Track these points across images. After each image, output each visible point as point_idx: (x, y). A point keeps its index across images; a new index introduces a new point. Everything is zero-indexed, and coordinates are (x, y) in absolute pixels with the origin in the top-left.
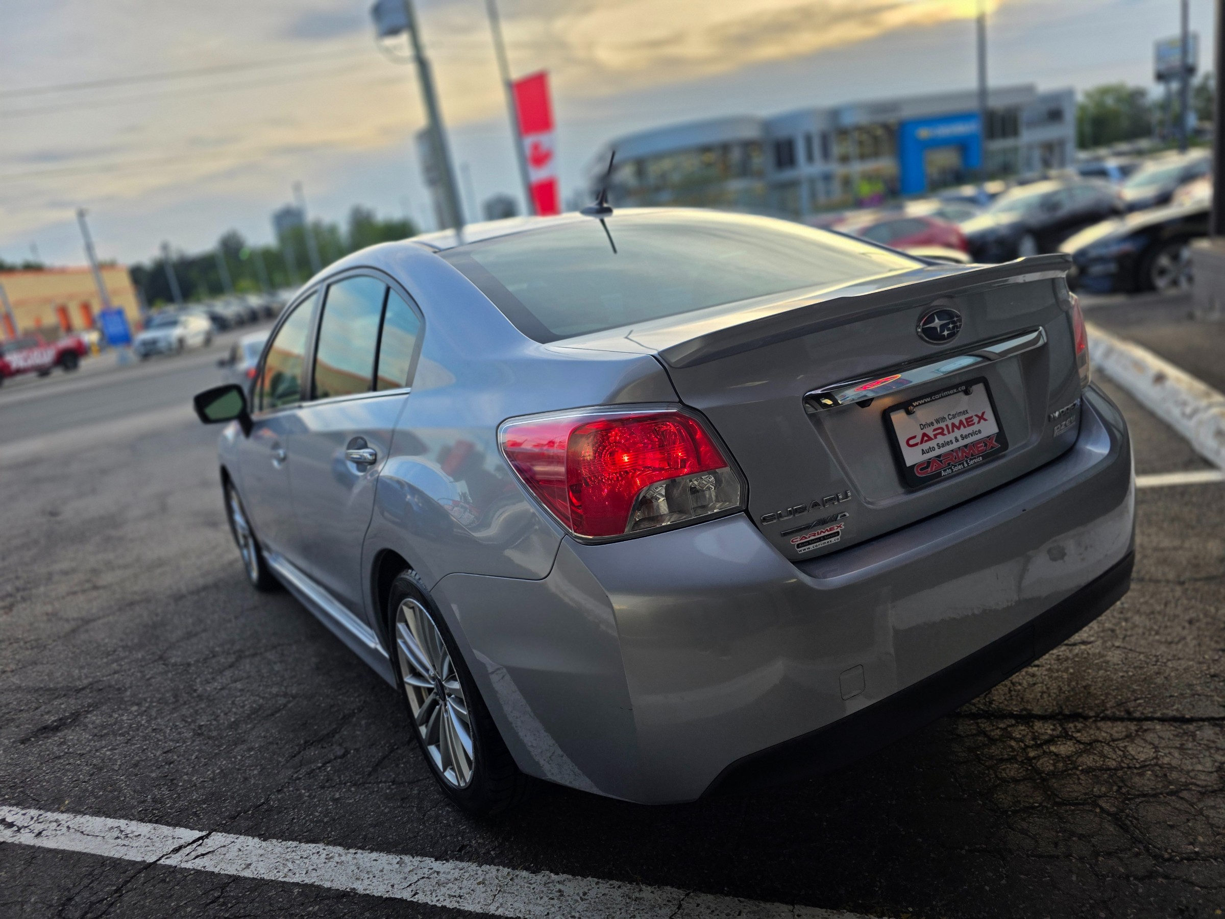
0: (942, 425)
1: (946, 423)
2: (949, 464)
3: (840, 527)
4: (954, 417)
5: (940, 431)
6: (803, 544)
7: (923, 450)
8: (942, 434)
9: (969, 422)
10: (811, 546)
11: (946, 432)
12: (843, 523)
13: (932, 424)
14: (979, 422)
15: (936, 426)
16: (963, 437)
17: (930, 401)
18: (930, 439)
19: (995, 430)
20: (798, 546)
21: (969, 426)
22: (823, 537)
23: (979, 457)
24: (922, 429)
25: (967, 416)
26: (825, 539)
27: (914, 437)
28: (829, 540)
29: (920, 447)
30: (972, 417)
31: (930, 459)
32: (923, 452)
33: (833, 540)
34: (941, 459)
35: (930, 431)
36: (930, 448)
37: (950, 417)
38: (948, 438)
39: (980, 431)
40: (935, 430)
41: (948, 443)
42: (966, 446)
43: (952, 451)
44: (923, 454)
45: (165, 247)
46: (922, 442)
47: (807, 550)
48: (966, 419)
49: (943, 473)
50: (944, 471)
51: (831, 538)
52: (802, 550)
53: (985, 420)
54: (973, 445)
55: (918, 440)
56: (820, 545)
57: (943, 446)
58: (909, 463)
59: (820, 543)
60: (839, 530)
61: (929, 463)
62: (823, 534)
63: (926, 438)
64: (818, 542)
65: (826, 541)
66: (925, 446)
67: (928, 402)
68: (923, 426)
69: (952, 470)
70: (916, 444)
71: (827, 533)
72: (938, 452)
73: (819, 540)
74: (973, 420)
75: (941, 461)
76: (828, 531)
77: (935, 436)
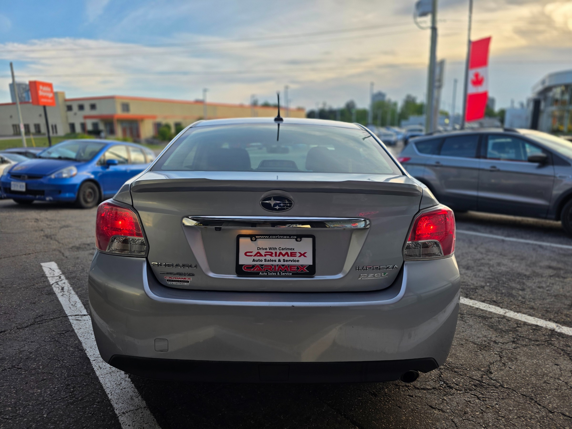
0: (273, 252)
1: (276, 251)
2: (267, 271)
3: (190, 279)
4: (283, 249)
5: (270, 253)
6: (170, 281)
7: (254, 259)
8: (271, 255)
9: (293, 254)
10: (174, 283)
11: (274, 255)
12: (191, 278)
13: (266, 249)
14: (300, 256)
15: (268, 250)
16: (284, 260)
17: (268, 238)
18: (261, 255)
19: (311, 263)
20: (168, 280)
21: (291, 256)
22: (180, 281)
23: (290, 273)
24: (258, 250)
25: (292, 251)
26: (181, 282)
27: (252, 252)
28: (183, 283)
29: (253, 258)
30: (296, 253)
31: (255, 265)
32: (254, 260)
33: (185, 284)
34: (263, 266)
35: (263, 252)
36: (259, 260)
37: (280, 249)
38: (273, 258)
39: (298, 261)
40: (266, 252)
41: (272, 261)
42: (283, 265)
43: (273, 265)
44: (253, 261)
45: (325, 104)
46: (255, 256)
47: (172, 284)
48: (291, 253)
49: (261, 274)
50: (262, 273)
51: (184, 282)
52: (169, 283)
53: (305, 256)
54: (289, 266)
55: (253, 254)
56: (179, 284)
57: (269, 261)
58: (241, 263)
59: (178, 283)
60: (189, 280)
61: (253, 266)
62: (180, 279)
63: (258, 255)
64: (177, 282)
65: (182, 283)
66: (256, 258)
67: (266, 238)
68: (259, 248)
69: (268, 274)
70: (251, 256)
71: (182, 280)
72: (263, 263)
73: (178, 281)
74: (296, 254)
75: (262, 268)
76: (183, 279)
77: (265, 255)
